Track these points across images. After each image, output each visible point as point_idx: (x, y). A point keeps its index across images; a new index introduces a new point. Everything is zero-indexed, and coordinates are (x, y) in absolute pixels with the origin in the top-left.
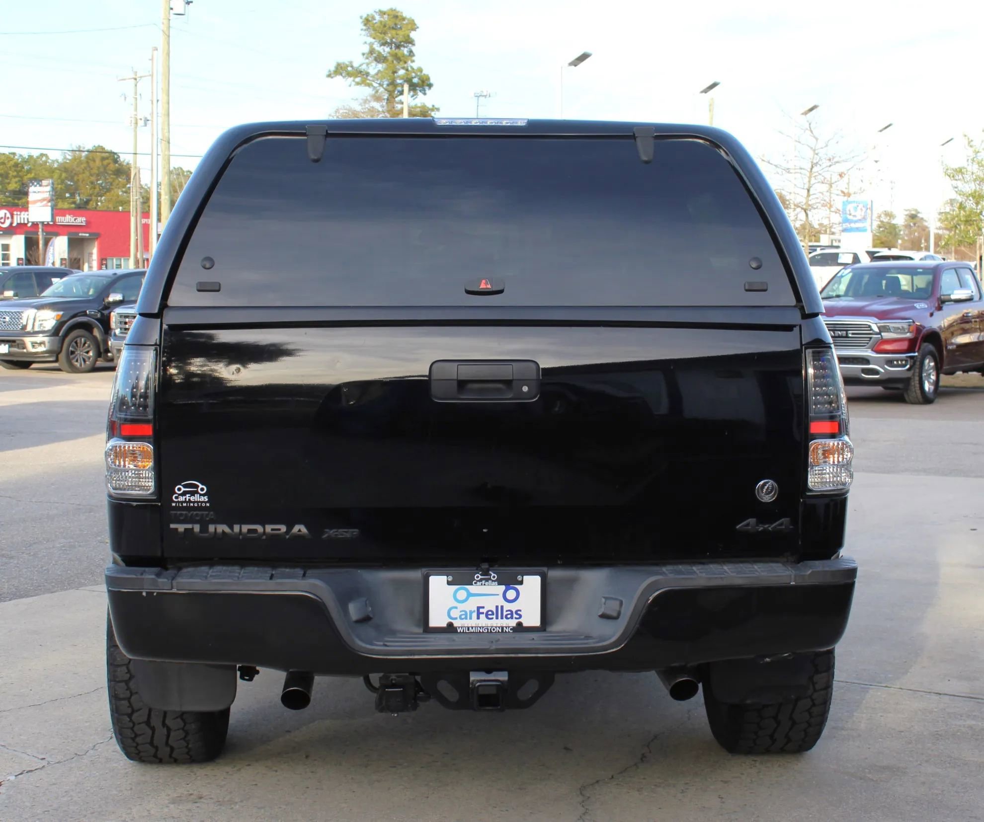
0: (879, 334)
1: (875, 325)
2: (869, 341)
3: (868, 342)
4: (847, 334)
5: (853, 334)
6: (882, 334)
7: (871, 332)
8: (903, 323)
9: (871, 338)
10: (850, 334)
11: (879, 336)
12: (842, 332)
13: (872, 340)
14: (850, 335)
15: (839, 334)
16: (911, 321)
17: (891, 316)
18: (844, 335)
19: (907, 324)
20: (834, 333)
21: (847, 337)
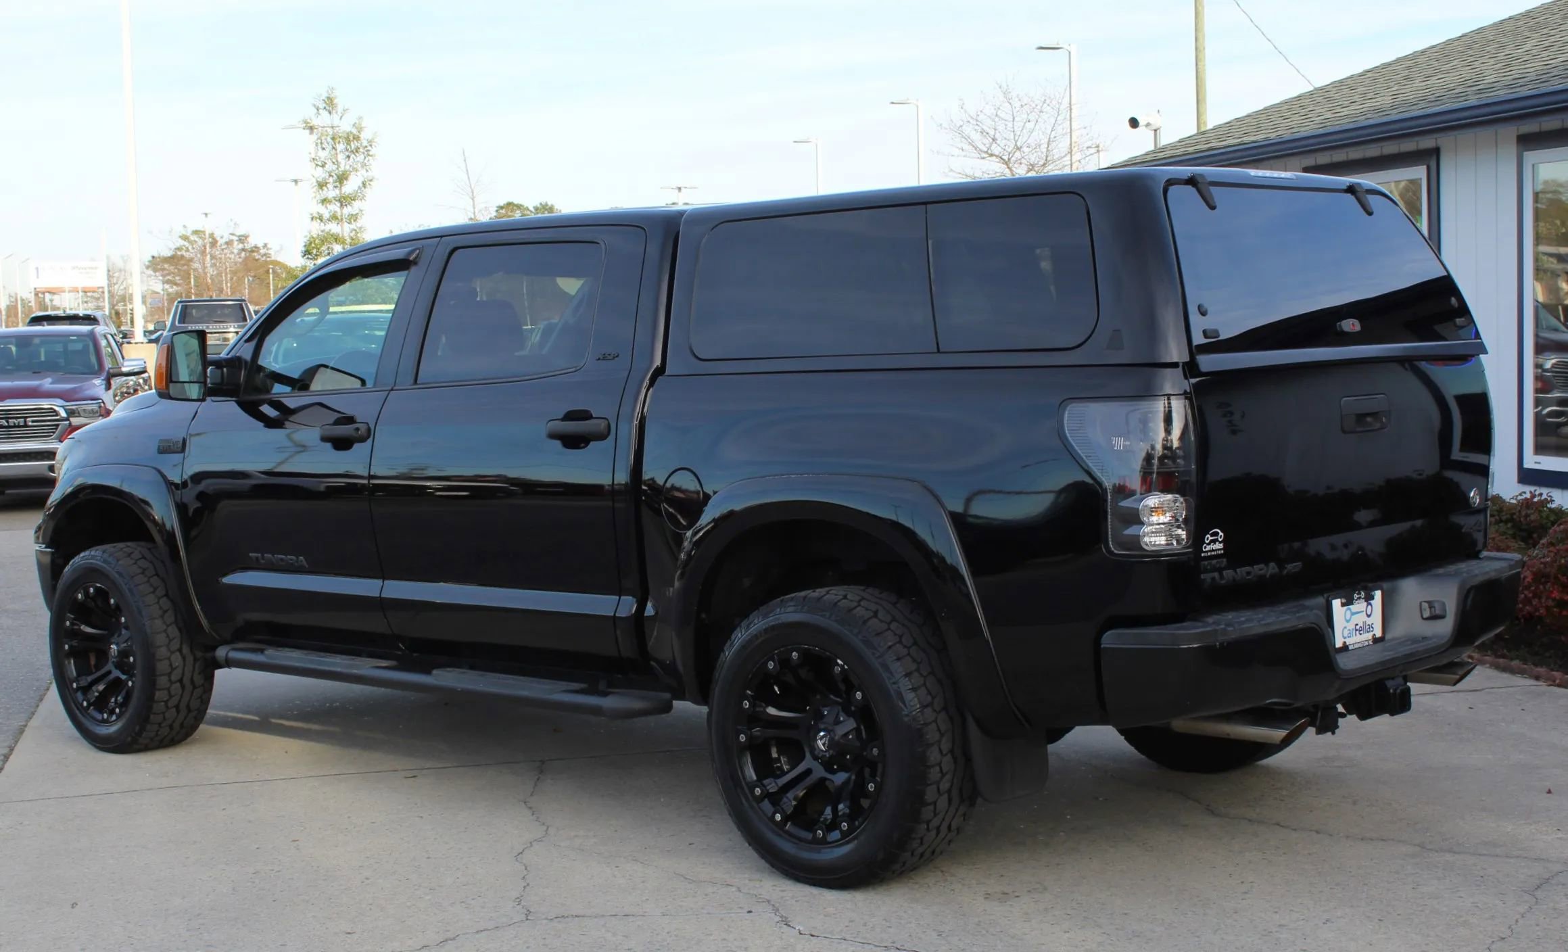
0: (67, 419)
1: (61, 408)
2: (56, 429)
3: (54, 431)
4: (25, 422)
5: (33, 421)
6: (71, 419)
7: (58, 417)
8: (93, 404)
9: (58, 425)
10: (29, 421)
11: (68, 422)
12: (19, 420)
13: (60, 426)
14: (30, 424)
15: (14, 423)
16: (100, 401)
17: (77, 396)
18: (22, 424)
19: (97, 405)
20: (8, 422)
21: (26, 425)
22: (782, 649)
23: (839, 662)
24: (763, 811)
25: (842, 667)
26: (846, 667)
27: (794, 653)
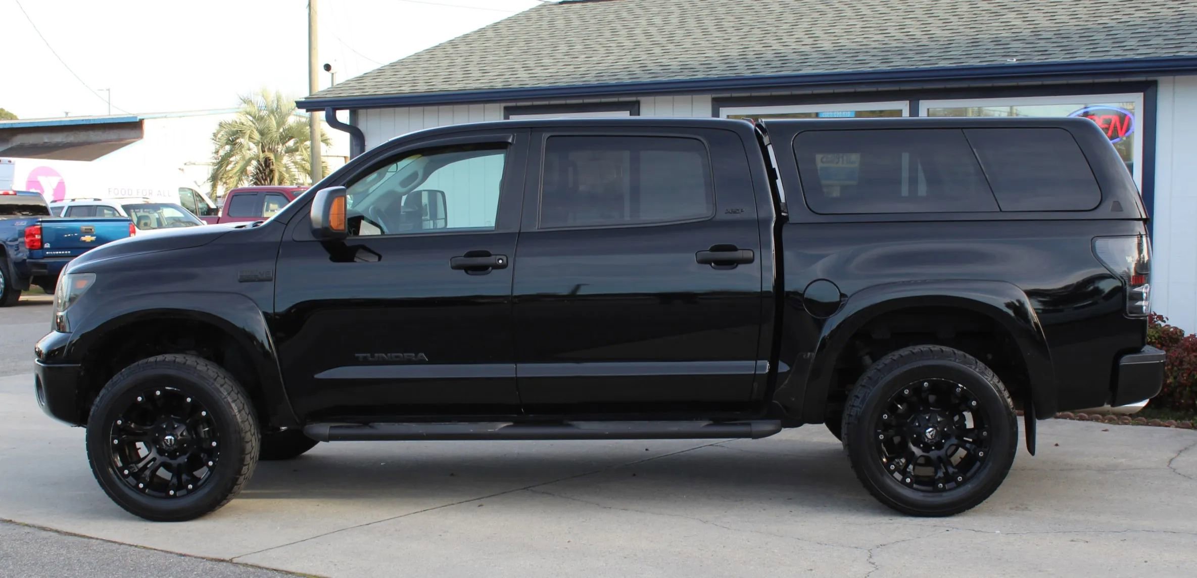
22: (916, 382)
23: (960, 385)
24: (895, 479)
25: (962, 388)
26: (965, 388)
27: (926, 383)
